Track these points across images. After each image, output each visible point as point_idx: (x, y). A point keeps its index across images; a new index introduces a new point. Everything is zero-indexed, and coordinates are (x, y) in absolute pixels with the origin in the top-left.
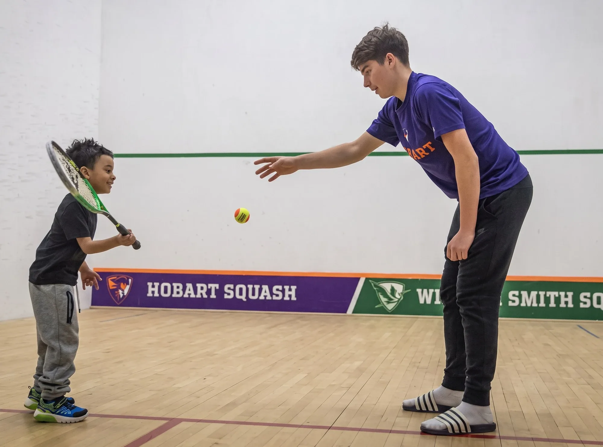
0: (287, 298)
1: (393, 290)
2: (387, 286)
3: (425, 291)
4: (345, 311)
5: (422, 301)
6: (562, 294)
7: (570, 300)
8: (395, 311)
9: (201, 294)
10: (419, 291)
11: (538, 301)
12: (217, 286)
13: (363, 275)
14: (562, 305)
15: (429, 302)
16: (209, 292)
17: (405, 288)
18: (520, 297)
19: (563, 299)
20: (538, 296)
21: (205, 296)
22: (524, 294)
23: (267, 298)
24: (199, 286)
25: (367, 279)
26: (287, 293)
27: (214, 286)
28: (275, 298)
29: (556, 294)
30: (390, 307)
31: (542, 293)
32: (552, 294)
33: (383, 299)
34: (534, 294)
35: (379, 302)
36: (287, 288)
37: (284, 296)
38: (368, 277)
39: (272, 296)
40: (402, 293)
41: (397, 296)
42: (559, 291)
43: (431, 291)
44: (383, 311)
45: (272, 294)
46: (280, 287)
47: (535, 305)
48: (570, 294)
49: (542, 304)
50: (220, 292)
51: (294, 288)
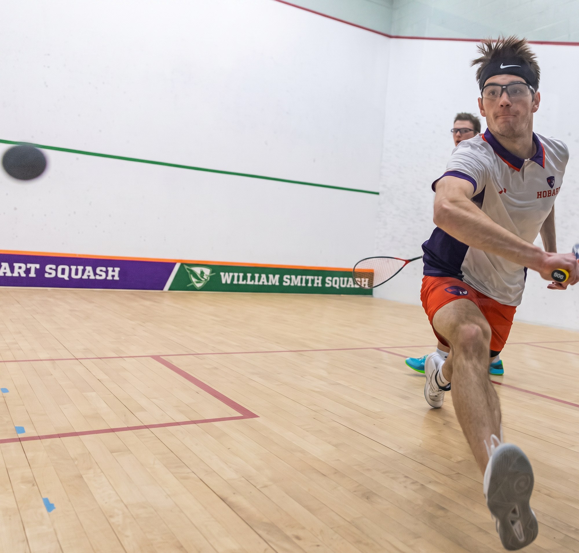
0: (110, 278)
1: (202, 273)
2: (197, 270)
3: (227, 274)
4: (162, 289)
5: (224, 282)
6: (316, 278)
7: (320, 281)
8: (202, 289)
9: (19, 273)
10: (222, 274)
11: (301, 282)
12: (38, 266)
13: (179, 261)
14: (315, 285)
15: (229, 282)
16: (28, 271)
17: (212, 272)
18: (290, 279)
19: (316, 281)
20: (302, 279)
21: (23, 275)
22: (293, 277)
23: (91, 278)
24: (16, 265)
25: (182, 265)
26: (110, 273)
27: (34, 267)
28: (98, 277)
29: (312, 277)
30: (199, 285)
31: (304, 277)
32: (310, 278)
33: (194, 280)
34: (299, 277)
35: (190, 281)
36: (110, 269)
37: (107, 275)
38: (183, 262)
39: (95, 275)
40: (209, 276)
41: (205, 277)
42: (314, 275)
43: (231, 274)
44: (194, 289)
45: (95, 274)
46: (104, 269)
47: (299, 284)
48: (320, 278)
49: (304, 284)
50: (40, 272)
51: (117, 269)
